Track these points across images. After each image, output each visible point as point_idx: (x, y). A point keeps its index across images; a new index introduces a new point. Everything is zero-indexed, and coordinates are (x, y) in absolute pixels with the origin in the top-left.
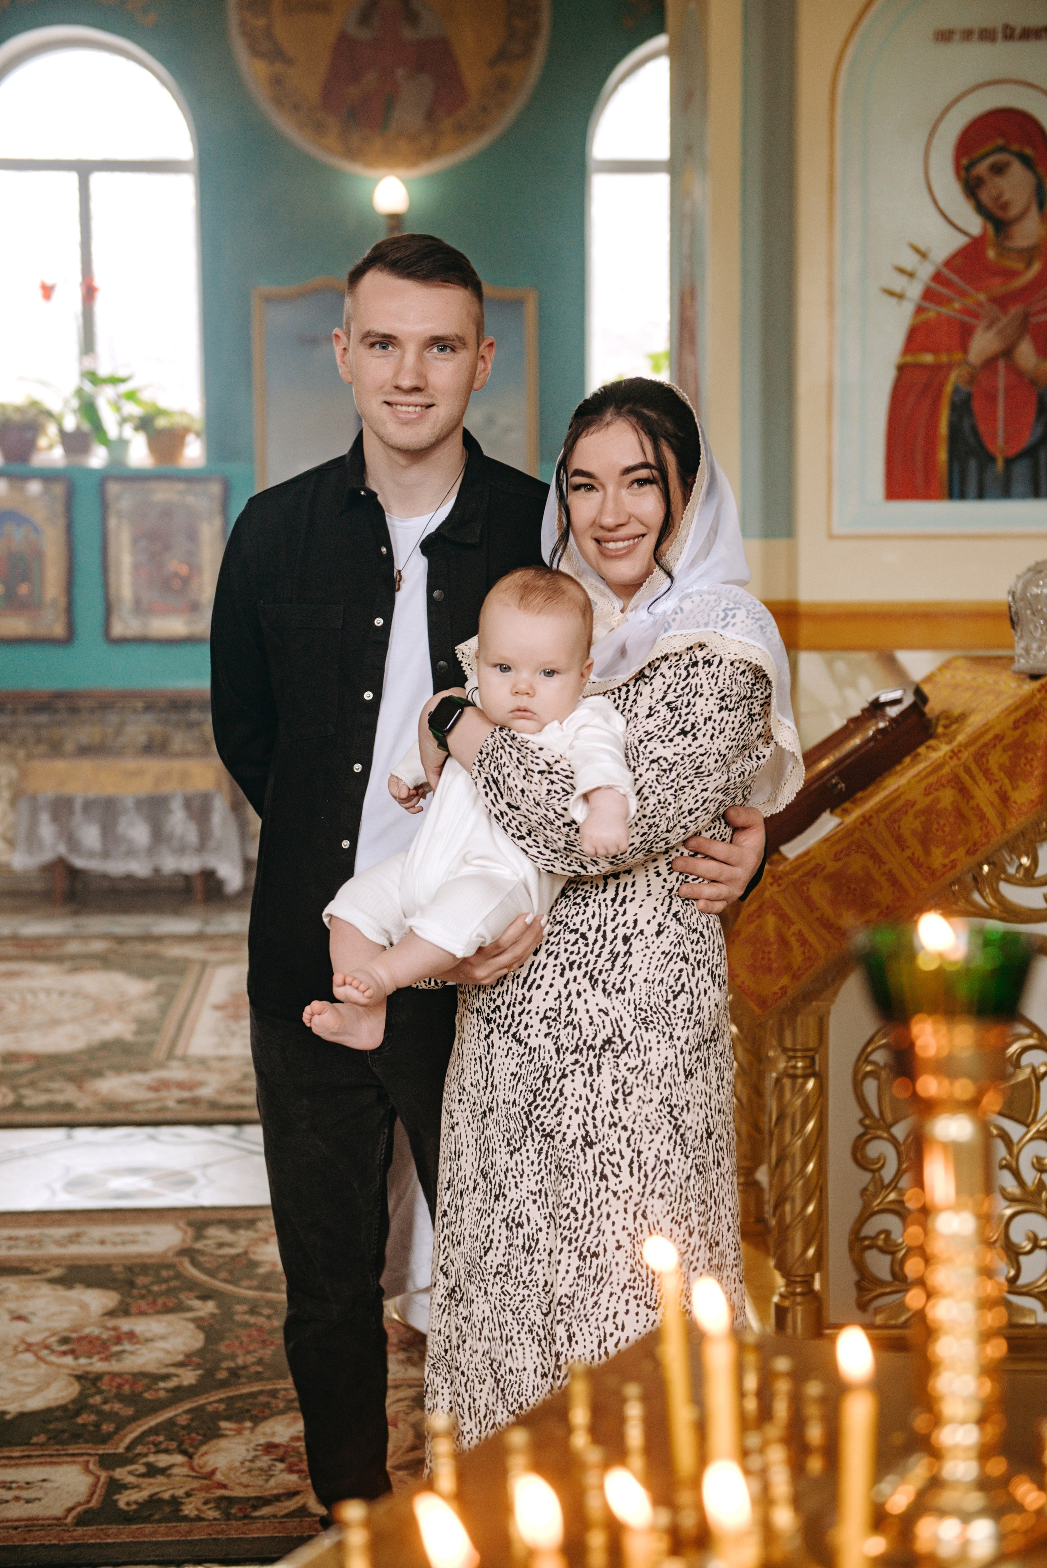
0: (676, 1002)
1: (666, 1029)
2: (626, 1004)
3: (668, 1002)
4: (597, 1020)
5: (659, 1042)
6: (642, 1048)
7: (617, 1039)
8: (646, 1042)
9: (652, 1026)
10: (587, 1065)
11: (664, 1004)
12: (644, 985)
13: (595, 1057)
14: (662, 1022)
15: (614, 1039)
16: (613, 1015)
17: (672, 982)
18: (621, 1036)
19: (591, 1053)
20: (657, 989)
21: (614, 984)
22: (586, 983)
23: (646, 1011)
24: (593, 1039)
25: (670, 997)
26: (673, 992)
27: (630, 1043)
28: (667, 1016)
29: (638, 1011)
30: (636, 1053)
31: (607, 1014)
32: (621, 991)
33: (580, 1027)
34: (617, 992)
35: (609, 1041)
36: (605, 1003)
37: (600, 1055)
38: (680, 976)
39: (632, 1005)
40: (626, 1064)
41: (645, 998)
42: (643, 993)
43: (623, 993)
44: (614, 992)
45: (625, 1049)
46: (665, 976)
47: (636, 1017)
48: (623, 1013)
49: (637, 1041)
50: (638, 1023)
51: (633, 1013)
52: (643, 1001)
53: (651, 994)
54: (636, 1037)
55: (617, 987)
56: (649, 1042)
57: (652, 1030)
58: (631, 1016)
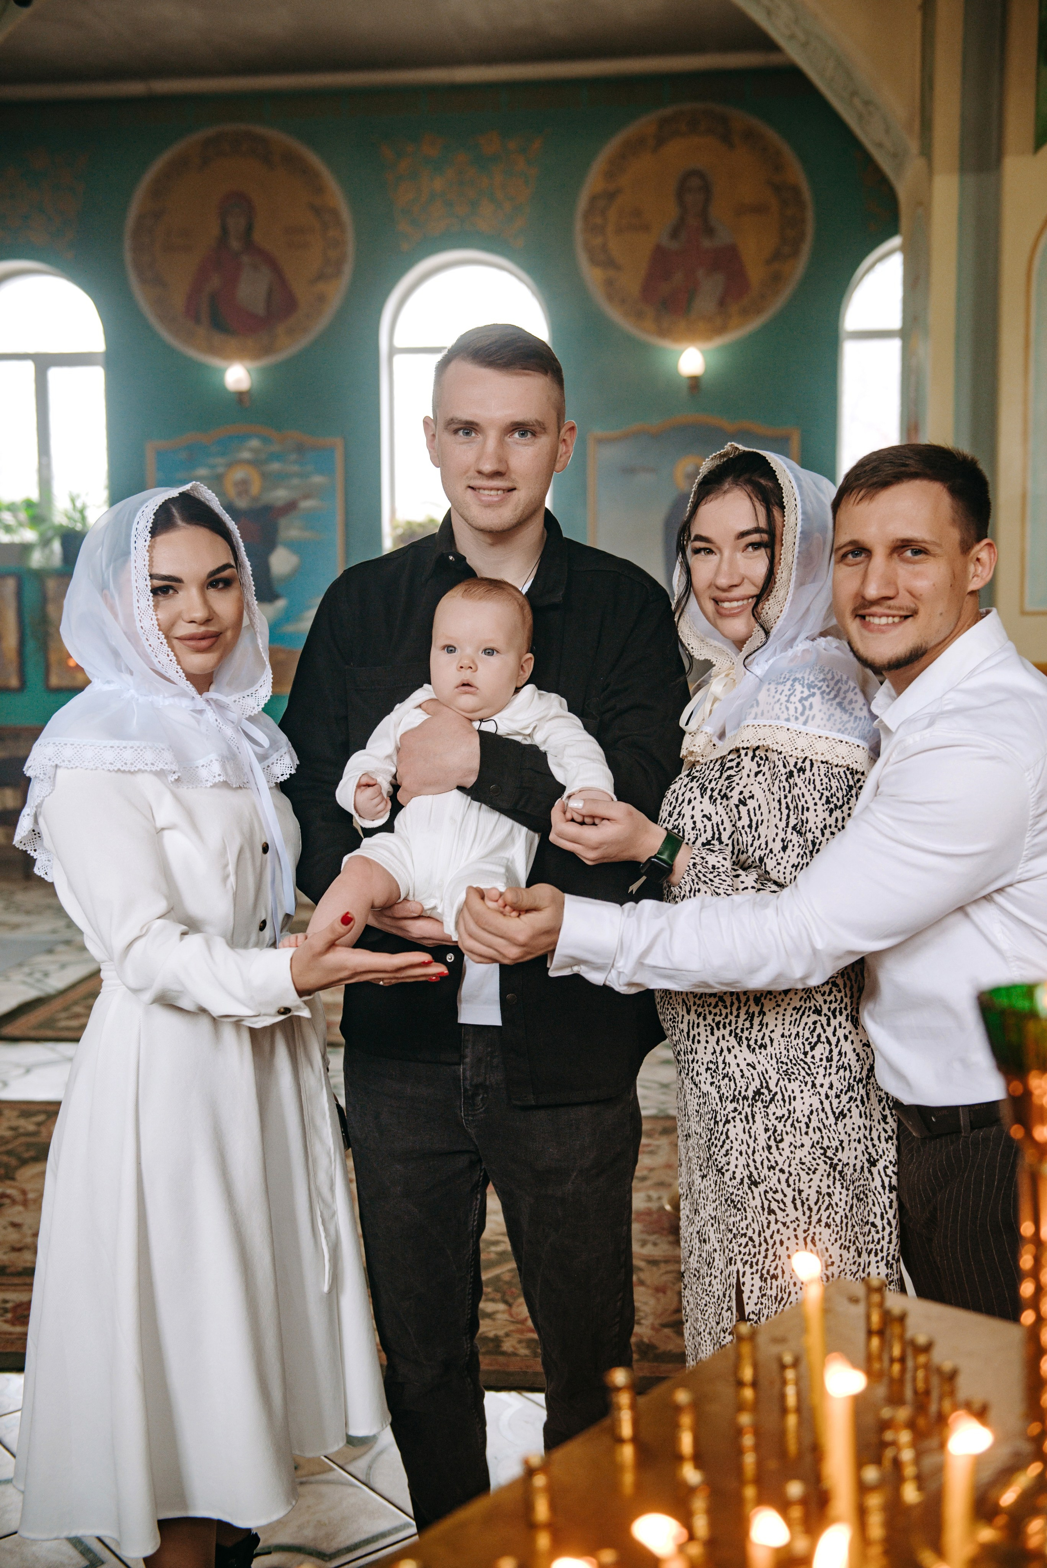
0: (814, 1052)
1: (807, 1078)
2: (769, 1058)
3: (806, 1054)
4: (747, 1074)
5: (802, 1091)
6: (787, 1098)
7: (764, 1091)
8: (790, 1092)
9: (793, 1077)
10: (744, 1114)
11: (802, 1056)
12: (782, 1040)
13: (749, 1106)
14: (803, 1073)
15: (762, 1091)
16: (759, 1068)
17: (807, 1034)
18: (767, 1087)
19: (746, 1104)
20: (794, 1042)
21: (756, 1041)
22: (733, 1041)
24: (746, 1091)
25: (808, 1048)
26: (810, 1043)
27: (776, 1093)
28: (806, 1067)
29: (780, 1065)
30: (781, 1103)
31: (754, 1068)
32: (763, 1046)
33: (734, 1078)
34: (760, 1048)
35: (758, 1093)
36: (751, 1058)
37: (753, 1104)
38: (815, 1028)
39: (775, 1060)
40: (774, 1114)
41: (784, 1052)
42: (782, 1047)
43: (765, 1049)
44: (757, 1047)
45: (772, 1100)
46: (800, 1029)
47: (779, 1070)
48: (768, 1066)
49: (782, 1092)
50: (781, 1075)
51: (775, 1066)
52: (783, 1055)
53: (789, 1047)
54: (781, 1088)
55: (759, 1043)
56: (793, 1092)
57: (794, 1080)
58: (774, 1069)
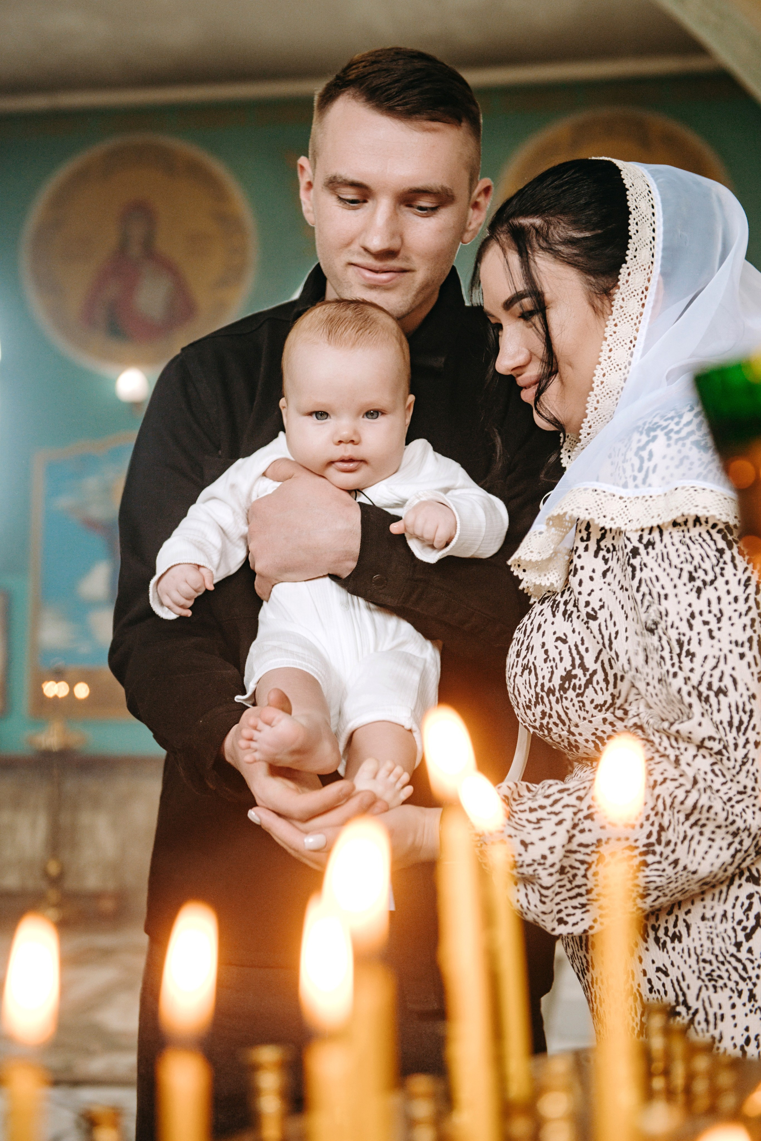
0: (751, 943)
1: (742, 985)
3: (738, 945)
4: (657, 984)
5: (733, 1006)
6: (711, 1018)
7: (680, 1008)
8: (716, 1008)
9: (720, 983)
11: (733, 950)
12: (702, 924)
14: (735, 976)
15: (678, 1009)
16: (673, 973)
17: (739, 914)
18: (685, 1003)
20: (721, 928)
21: (666, 929)
23: (710, 962)
25: (741, 937)
26: (744, 929)
27: (697, 1011)
28: (740, 967)
29: (702, 964)
30: (704, 1025)
31: (667, 974)
32: (677, 937)
34: (673, 941)
36: (662, 959)
38: (751, 905)
39: (694, 957)
41: (707, 944)
42: (704, 936)
43: (680, 941)
44: (668, 940)
45: (691, 1021)
46: (728, 906)
47: (700, 972)
48: (685, 969)
49: (705, 1009)
50: (703, 981)
51: (695, 967)
52: (705, 948)
53: (713, 936)
54: (703, 1001)
55: (670, 934)
56: (720, 1007)
57: (721, 988)
58: (694, 972)
